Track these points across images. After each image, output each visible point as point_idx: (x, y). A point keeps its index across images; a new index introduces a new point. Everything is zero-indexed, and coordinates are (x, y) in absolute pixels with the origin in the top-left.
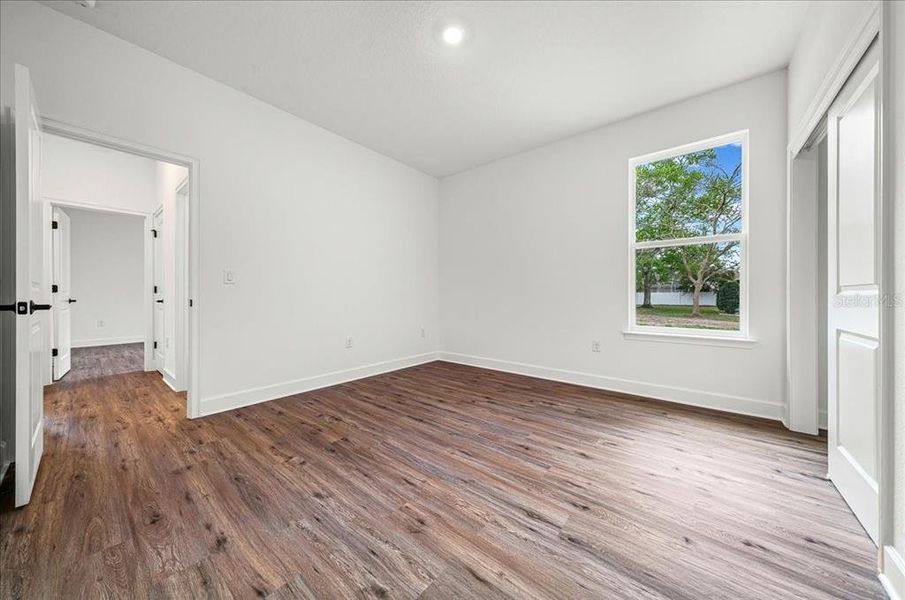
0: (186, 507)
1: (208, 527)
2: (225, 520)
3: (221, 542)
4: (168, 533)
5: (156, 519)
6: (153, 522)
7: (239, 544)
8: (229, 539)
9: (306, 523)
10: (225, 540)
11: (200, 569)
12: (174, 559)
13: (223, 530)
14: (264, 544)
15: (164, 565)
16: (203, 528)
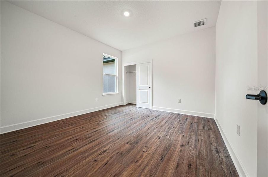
0: (181, 162)
1: (181, 151)
2: (177, 149)
3: (182, 146)
4: (189, 158)
5: (190, 166)
6: (191, 165)
7: (180, 143)
8: (180, 145)
9: (168, 137)
10: (181, 146)
11: (188, 145)
12: (191, 150)
13: (179, 148)
14: (177, 140)
15: (193, 150)
16: (182, 152)
